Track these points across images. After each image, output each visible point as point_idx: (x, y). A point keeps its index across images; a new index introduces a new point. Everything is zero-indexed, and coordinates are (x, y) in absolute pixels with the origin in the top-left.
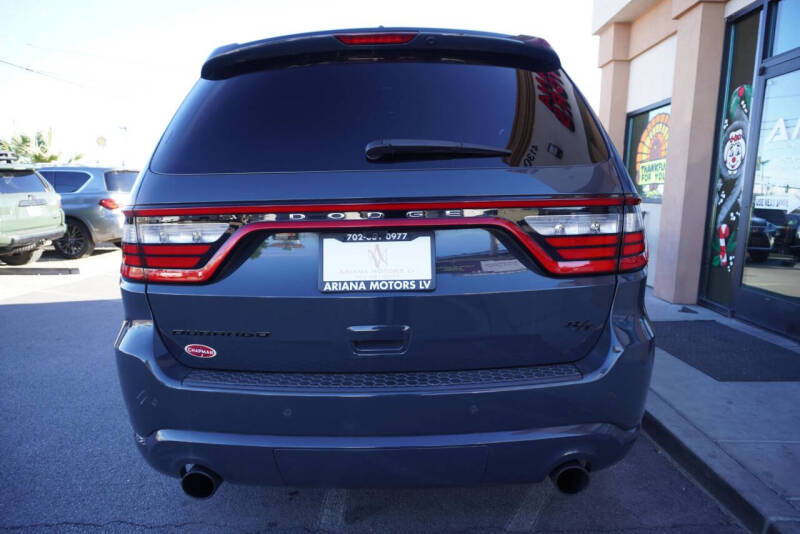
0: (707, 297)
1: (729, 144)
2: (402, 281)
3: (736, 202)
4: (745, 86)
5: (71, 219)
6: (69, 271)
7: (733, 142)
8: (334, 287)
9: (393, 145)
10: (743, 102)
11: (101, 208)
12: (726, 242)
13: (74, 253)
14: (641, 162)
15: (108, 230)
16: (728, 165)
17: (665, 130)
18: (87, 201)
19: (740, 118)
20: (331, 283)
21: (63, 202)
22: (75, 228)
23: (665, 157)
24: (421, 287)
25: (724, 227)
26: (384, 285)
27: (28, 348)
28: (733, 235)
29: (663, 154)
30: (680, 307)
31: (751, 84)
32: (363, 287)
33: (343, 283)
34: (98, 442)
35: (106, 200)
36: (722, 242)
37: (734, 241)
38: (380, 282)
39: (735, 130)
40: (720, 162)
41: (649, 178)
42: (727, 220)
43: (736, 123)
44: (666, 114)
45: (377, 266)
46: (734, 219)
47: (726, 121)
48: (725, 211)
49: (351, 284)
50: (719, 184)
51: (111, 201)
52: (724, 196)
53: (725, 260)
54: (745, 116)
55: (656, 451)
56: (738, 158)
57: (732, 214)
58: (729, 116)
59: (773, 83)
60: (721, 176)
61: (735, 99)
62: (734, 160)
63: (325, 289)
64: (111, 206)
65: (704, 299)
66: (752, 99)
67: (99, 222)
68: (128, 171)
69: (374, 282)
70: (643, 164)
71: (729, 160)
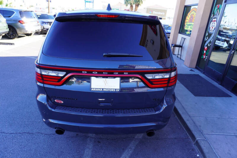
0: (198, 67)
1: (212, 22)
2: (112, 89)
3: (211, 41)
4: (220, 5)
5: (10, 26)
6: (11, 44)
7: (213, 22)
8: (94, 90)
9: (111, 54)
10: (218, 10)
11: (19, 23)
12: (206, 52)
13: (12, 37)
14: (187, 22)
15: (22, 30)
16: (210, 29)
17: (195, 14)
18: (14, 21)
19: (216, 15)
20: (93, 88)
21: (7, 21)
22: (11, 29)
23: (193, 22)
24: (117, 91)
25: (206, 47)
26: (107, 90)
27: (4, 74)
28: (208, 50)
29: (193, 21)
30: (190, 69)
31: (222, 4)
32: (101, 90)
33: (96, 89)
34: (29, 108)
35: (21, 21)
36: (205, 52)
37: (208, 52)
38: (106, 89)
39: (215, 18)
40: (209, 27)
41: (188, 28)
42: (207, 46)
43: (215, 16)
44: (196, 8)
45: (105, 84)
46: (209, 45)
47: (213, 15)
48: (207, 43)
49: (99, 89)
50: (207, 34)
51: (22, 21)
52: (208, 38)
53: (204, 57)
54: (218, 15)
55: (175, 116)
56: (214, 27)
57: (209, 44)
58: (214, 14)
59: (228, 6)
60: (208, 32)
61: (216, 8)
62: (212, 28)
63: (92, 90)
64: (22, 23)
65: (197, 67)
66: (221, 9)
67: (19, 28)
68: (27, 11)
69: (105, 89)
70: (187, 23)
71: (211, 27)
